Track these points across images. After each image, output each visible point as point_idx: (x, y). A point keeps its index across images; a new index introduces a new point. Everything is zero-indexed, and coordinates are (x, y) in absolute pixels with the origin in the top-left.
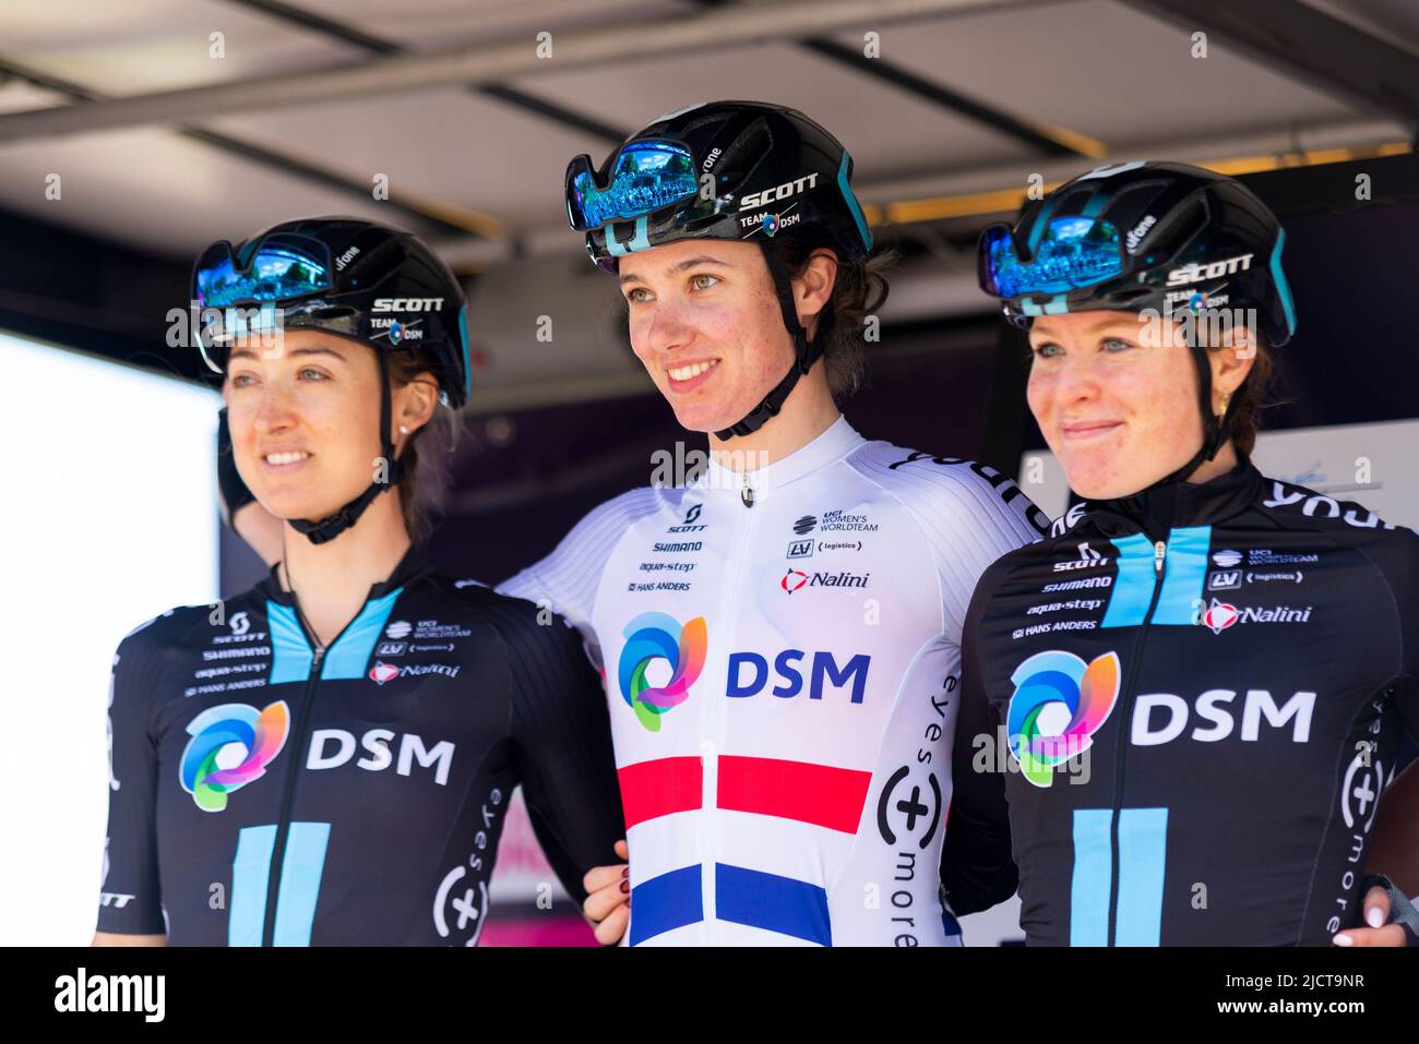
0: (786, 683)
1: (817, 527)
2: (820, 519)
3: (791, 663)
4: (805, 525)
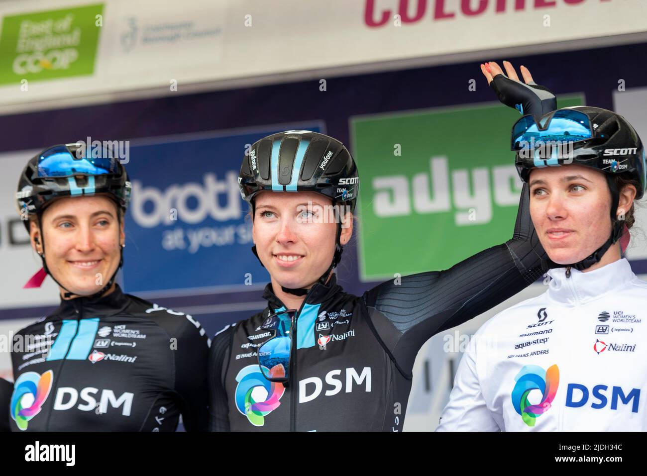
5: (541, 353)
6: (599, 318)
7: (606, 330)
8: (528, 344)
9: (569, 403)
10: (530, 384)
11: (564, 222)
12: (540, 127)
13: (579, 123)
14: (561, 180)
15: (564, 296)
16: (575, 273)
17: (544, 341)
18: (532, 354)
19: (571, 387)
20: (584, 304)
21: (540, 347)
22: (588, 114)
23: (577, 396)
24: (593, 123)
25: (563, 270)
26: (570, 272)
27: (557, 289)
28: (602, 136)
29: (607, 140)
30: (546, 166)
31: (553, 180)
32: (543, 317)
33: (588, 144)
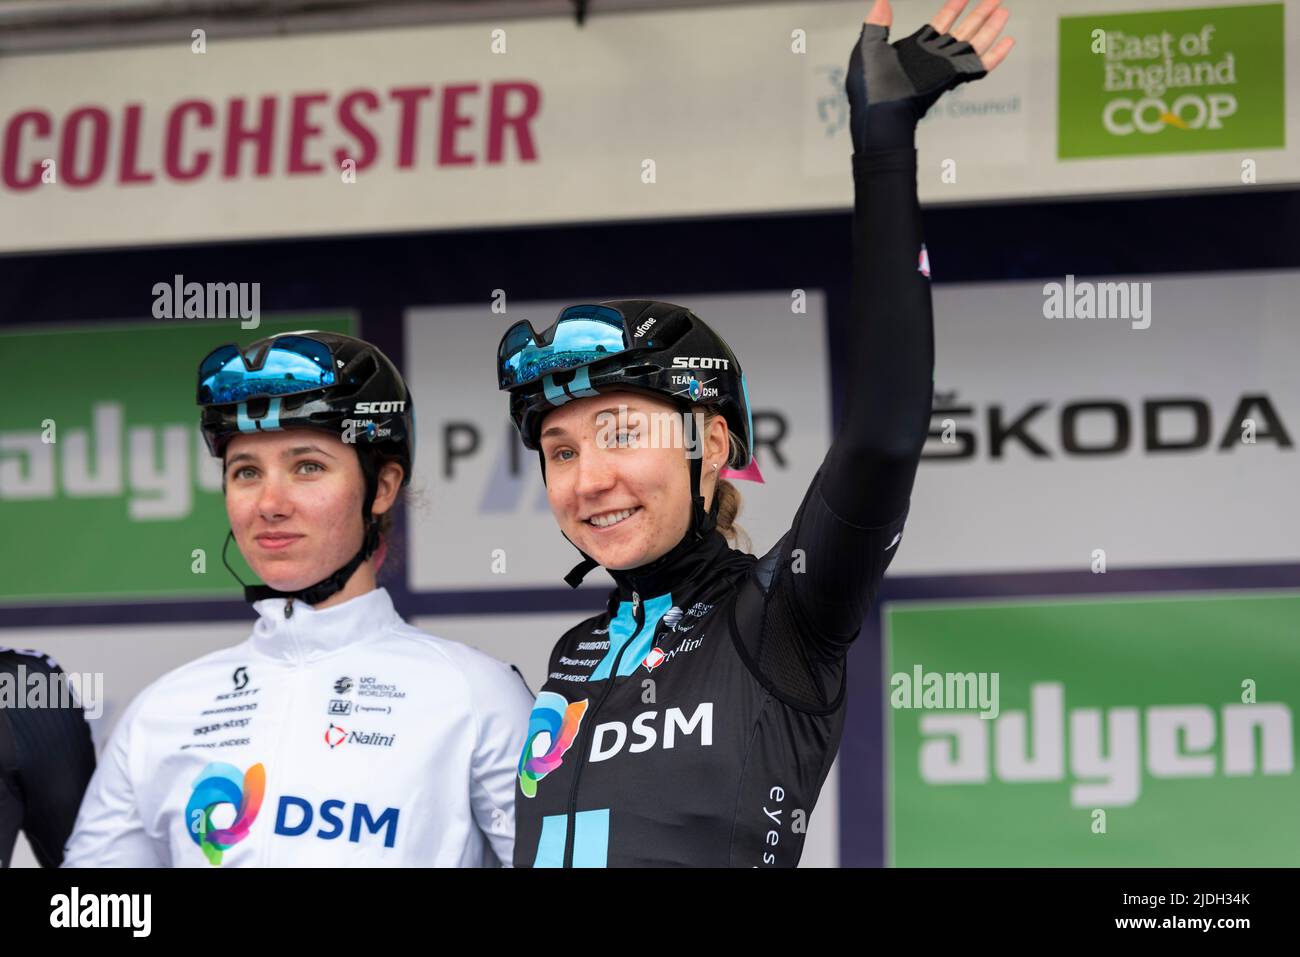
5: (237, 742)
6: (336, 687)
7: (346, 707)
8: (216, 727)
9: (281, 829)
10: (216, 794)
11: (286, 522)
12: (247, 362)
13: (312, 359)
14: (284, 455)
15: (278, 647)
16: (301, 609)
17: (242, 723)
18: (222, 745)
19: (285, 801)
20: (311, 662)
21: (236, 733)
22: (330, 344)
23: (294, 816)
24: (338, 357)
25: (281, 603)
26: (291, 609)
27: (267, 636)
28: (352, 381)
29: (359, 387)
30: (258, 431)
31: (269, 454)
32: (241, 681)
33: (329, 394)
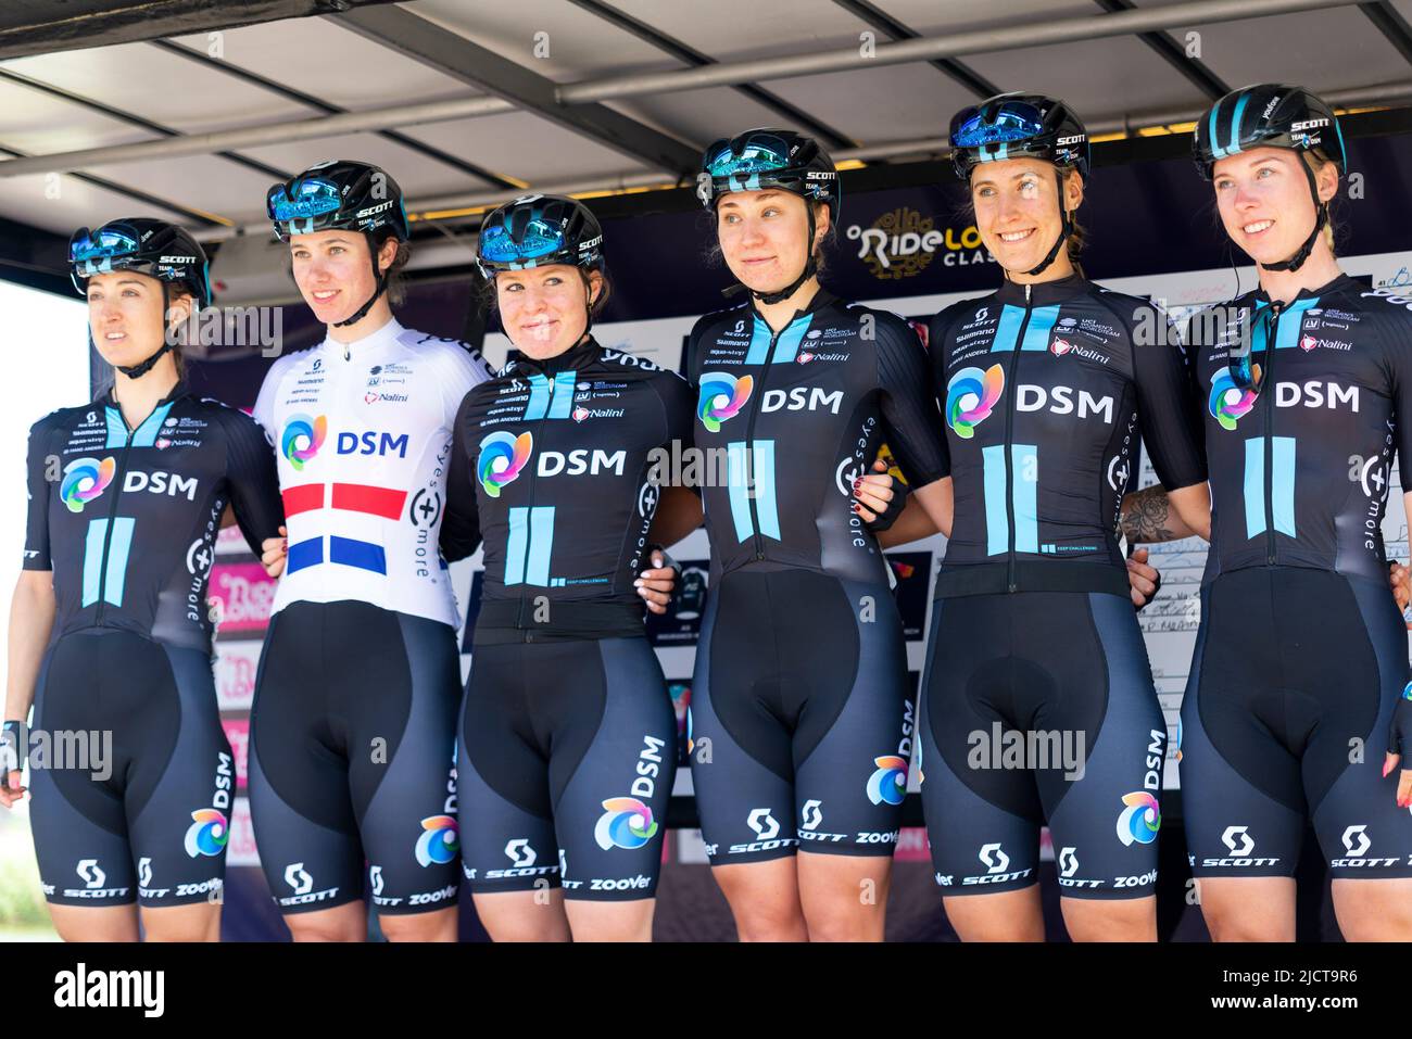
0: (367, 448)
1: (382, 372)
2: (383, 367)
3: (370, 438)
4: (376, 370)
